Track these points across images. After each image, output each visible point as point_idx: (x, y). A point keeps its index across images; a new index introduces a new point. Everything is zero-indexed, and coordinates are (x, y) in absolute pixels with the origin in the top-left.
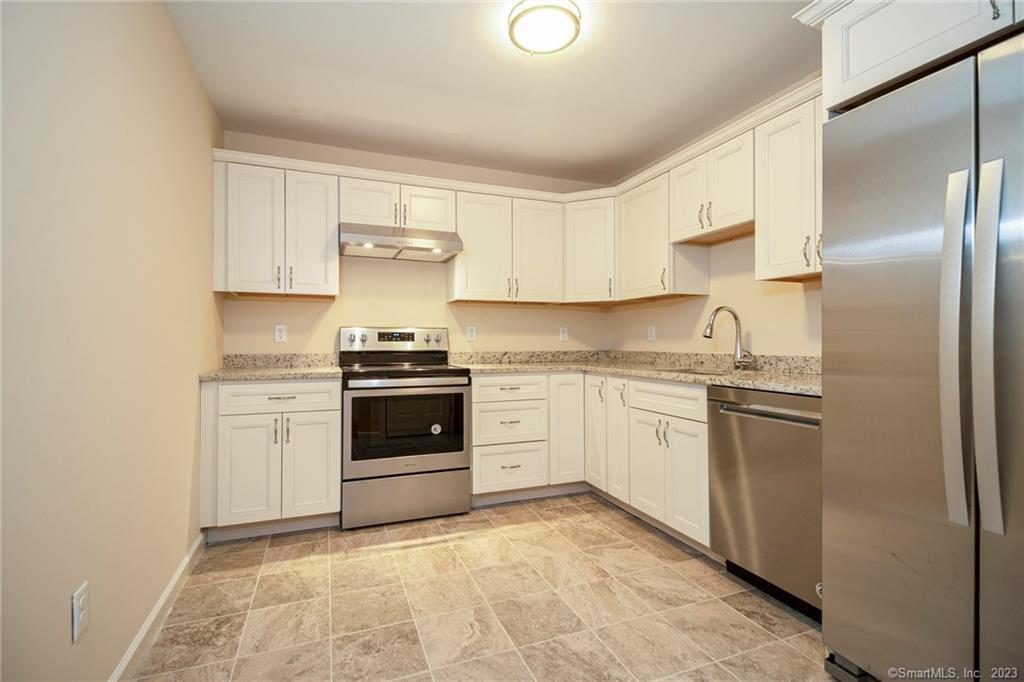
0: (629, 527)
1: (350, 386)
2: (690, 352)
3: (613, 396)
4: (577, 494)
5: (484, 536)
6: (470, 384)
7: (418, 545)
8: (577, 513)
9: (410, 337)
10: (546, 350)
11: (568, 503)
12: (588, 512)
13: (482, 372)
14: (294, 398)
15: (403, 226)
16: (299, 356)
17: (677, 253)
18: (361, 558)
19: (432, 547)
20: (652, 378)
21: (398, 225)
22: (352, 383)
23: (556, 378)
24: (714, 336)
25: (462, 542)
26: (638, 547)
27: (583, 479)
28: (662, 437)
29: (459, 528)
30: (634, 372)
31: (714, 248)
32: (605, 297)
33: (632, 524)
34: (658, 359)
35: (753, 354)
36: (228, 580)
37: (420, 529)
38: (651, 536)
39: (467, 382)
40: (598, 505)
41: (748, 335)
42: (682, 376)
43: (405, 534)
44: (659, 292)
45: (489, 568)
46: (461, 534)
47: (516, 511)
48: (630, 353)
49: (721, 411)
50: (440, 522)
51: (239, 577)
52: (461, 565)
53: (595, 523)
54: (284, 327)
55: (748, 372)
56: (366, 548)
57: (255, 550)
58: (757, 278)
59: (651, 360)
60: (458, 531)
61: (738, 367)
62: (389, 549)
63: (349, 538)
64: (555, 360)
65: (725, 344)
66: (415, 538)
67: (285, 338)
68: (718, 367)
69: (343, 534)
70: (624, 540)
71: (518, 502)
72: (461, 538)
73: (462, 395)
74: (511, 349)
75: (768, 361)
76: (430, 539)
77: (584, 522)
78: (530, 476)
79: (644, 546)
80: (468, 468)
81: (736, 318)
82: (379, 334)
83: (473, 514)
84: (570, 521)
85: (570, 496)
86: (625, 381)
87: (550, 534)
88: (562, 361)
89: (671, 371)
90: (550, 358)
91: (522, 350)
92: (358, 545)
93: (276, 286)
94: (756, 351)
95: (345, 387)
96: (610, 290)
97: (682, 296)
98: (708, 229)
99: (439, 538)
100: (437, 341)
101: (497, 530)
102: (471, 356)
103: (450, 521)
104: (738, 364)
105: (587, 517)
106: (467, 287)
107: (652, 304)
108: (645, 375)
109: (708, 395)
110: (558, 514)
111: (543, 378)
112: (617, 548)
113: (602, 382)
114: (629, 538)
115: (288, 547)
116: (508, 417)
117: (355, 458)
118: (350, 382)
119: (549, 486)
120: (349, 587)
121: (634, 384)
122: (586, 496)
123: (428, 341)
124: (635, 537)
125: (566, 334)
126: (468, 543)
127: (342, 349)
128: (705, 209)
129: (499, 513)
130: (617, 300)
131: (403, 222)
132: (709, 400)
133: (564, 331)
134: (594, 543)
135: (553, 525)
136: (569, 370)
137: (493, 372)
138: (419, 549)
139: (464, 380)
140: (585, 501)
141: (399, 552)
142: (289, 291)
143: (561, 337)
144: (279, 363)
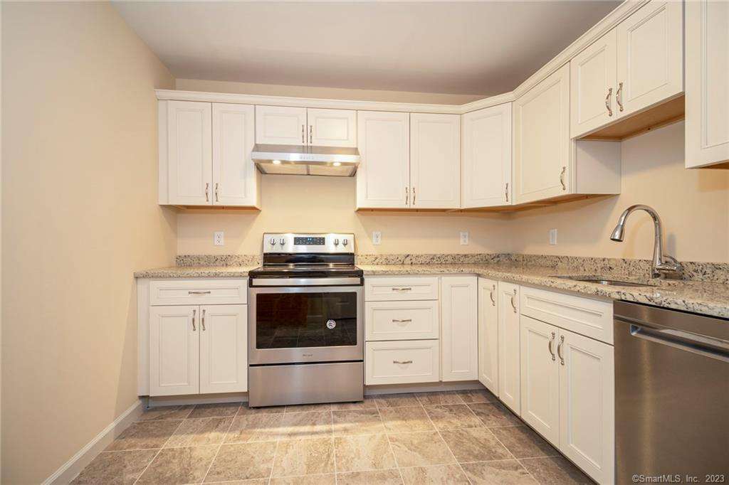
0: (520, 440)
1: (254, 284)
2: (595, 256)
3: (504, 301)
4: (471, 391)
5: (367, 431)
6: (362, 284)
7: (303, 434)
8: (466, 414)
9: (321, 241)
10: (446, 253)
11: (460, 400)
12: (478, 414)
13: (374, 274)
14: (209, 292)
15: (309, 144)
16: (232, 257)
17: (579, 150)
18: (249, 442)
19: (315, 437)
20: (545, 286)
21: (305, 144)
22: (256, 282)
23: (448, 281)
24: (626, 238)
25: (344, 436)
26: (526, 471)
27: (476, 379)
28: (556, 352)
29: (348, 418)
30: (525, 277)
31: (627, 143)
32: (501, 202)
33: (523, 436)
34: (559, 263)
35: (679, 260)
36: (138, 449)
37: (313, 414)
38: (543, 457)
39: (359, 283)
40: (491, 407)
41: (672, 239)
42: (581, 285)
43: (299, 418)
44: (558, 192)
45: (358, 474)
46: (348, 425)
47: (406, 405)
48: (531, 256)
49: (634, 334)
50: (334, 408)
51: (147, 447)
52: (332, 464)
53: (481, 429)
54: (222, 234)
55: (672, 282)
56: (259, 430)
57: (175, 420)
58: (686, 167)
59: (552, 265)
60: (346, 421)
61: (657, 276)
62: (277, 434)
63: (252, 416)
64: (455, 263)
65: (640, 247)
66: (305, 424)
67: (222, 242)
68: (630, 274)
69: (249, 411)
70: (511, 459)
71: (412, 395)
72: (346, 430)
73: (355, 293)
74: (414, 252)
75: (701, 269)
76: (318, 428)
77: (470, 426)
78: (422, 372)
79: (533, 470)
80: (362, 361)
81: (655, 218)
82: (295, 238)
83: (367, 402)
84: (456, 423)
85: (464, 392)
86: (516, 287)
87: (432, 438)
88: (462, 264)
89: (570, 278)
90: (450, 260)
91: (423, 253)
92: (254, 425)
93: (206, 200)
94: (683, 256)
95: (251, 285)
96: (507, 194)
97: (587, 196)
98: (618, 115)
99: (325, 427)
100: (345, 245)
101: (382, 425)
102: (376, 258)
103: (344, 409)
104: (657, 272)
105: (476, 420)
106: (367, 197)
107: (554, 207)
108: (536, 282)
109: (615, 312)
110: (447, 414)
111: (434, 280)
112: (500, 467)
113: (494, 286)
114: (518, 455)
115: (201, 419)
116: (401, 316)
117: (259, 346)
118: (254, 280)
119: (441, 382)
120: (222, 476)
121: (525, 291)
122: (480, 395)
123: (336, 244)
124: (524, 455)
125: (467, 239)
126: (349, 437)
127: (265, 252)
128: (614, 92)
129: (391, 404)
130: (514, 204)
131: (309, 141)
132: (615, 318)
133: (465, 236)
134: (476, 457)
135: (438, 426)
136: (462, 273)
137: (385, 274)
138: (303, 438)
139: (357, 280)
140: (478, 400)
141: (285, 439)
142: (216, 204)
143: (462, 242)
144: (217, 263)
